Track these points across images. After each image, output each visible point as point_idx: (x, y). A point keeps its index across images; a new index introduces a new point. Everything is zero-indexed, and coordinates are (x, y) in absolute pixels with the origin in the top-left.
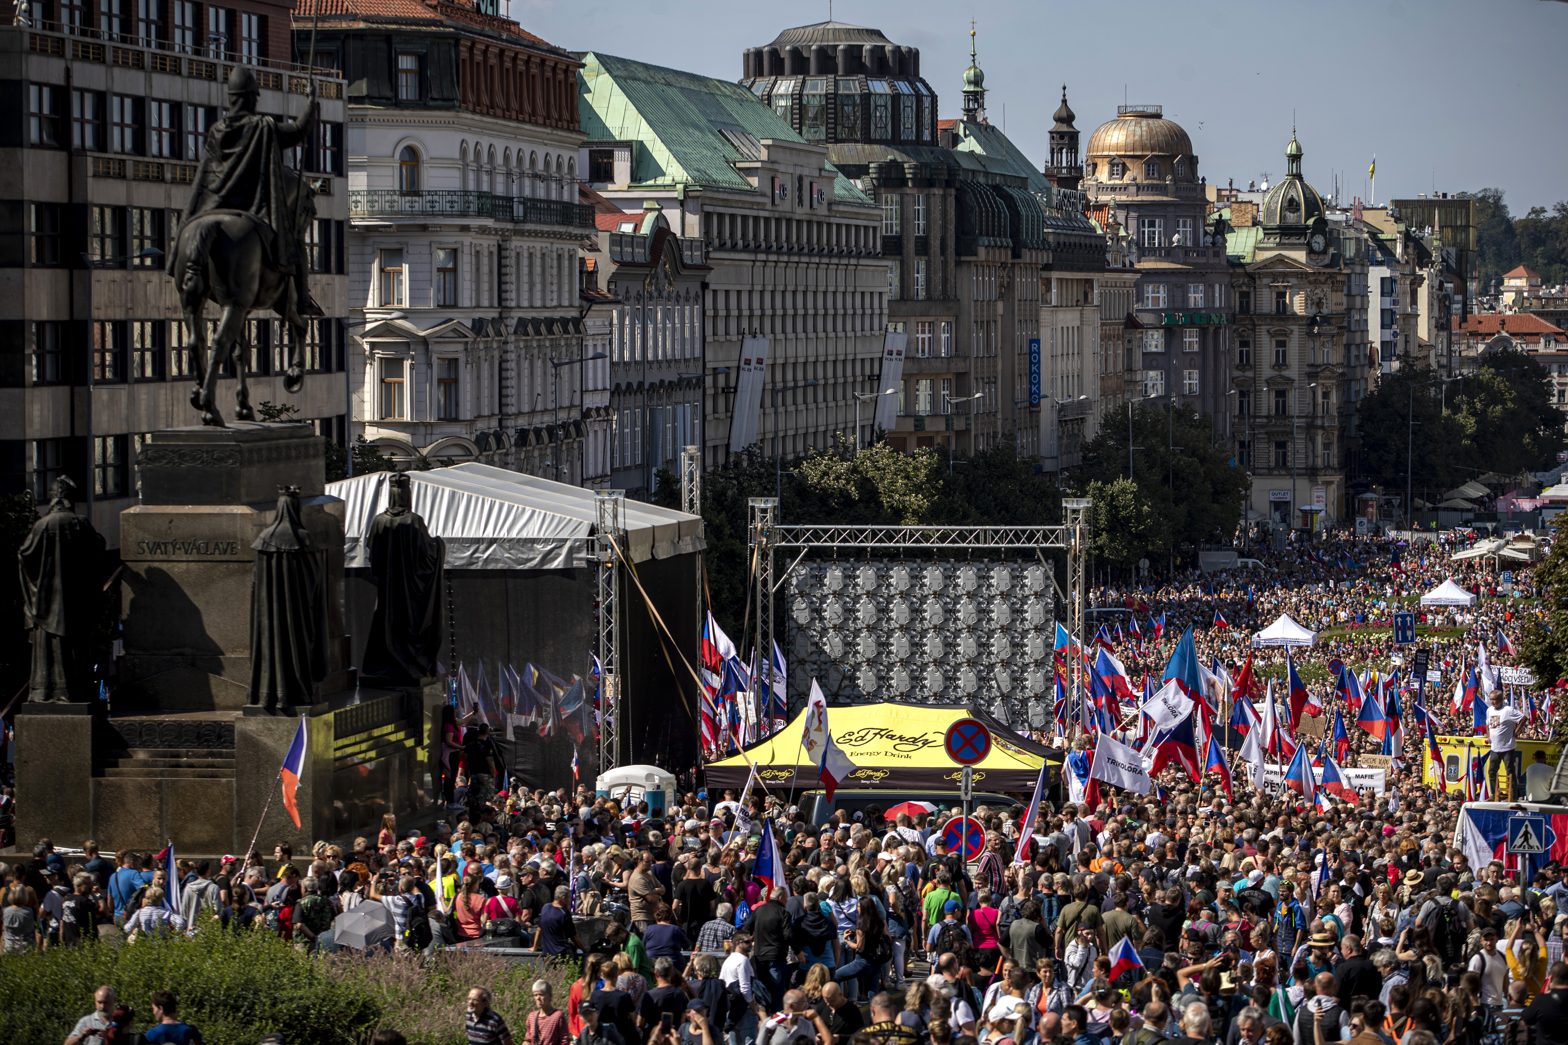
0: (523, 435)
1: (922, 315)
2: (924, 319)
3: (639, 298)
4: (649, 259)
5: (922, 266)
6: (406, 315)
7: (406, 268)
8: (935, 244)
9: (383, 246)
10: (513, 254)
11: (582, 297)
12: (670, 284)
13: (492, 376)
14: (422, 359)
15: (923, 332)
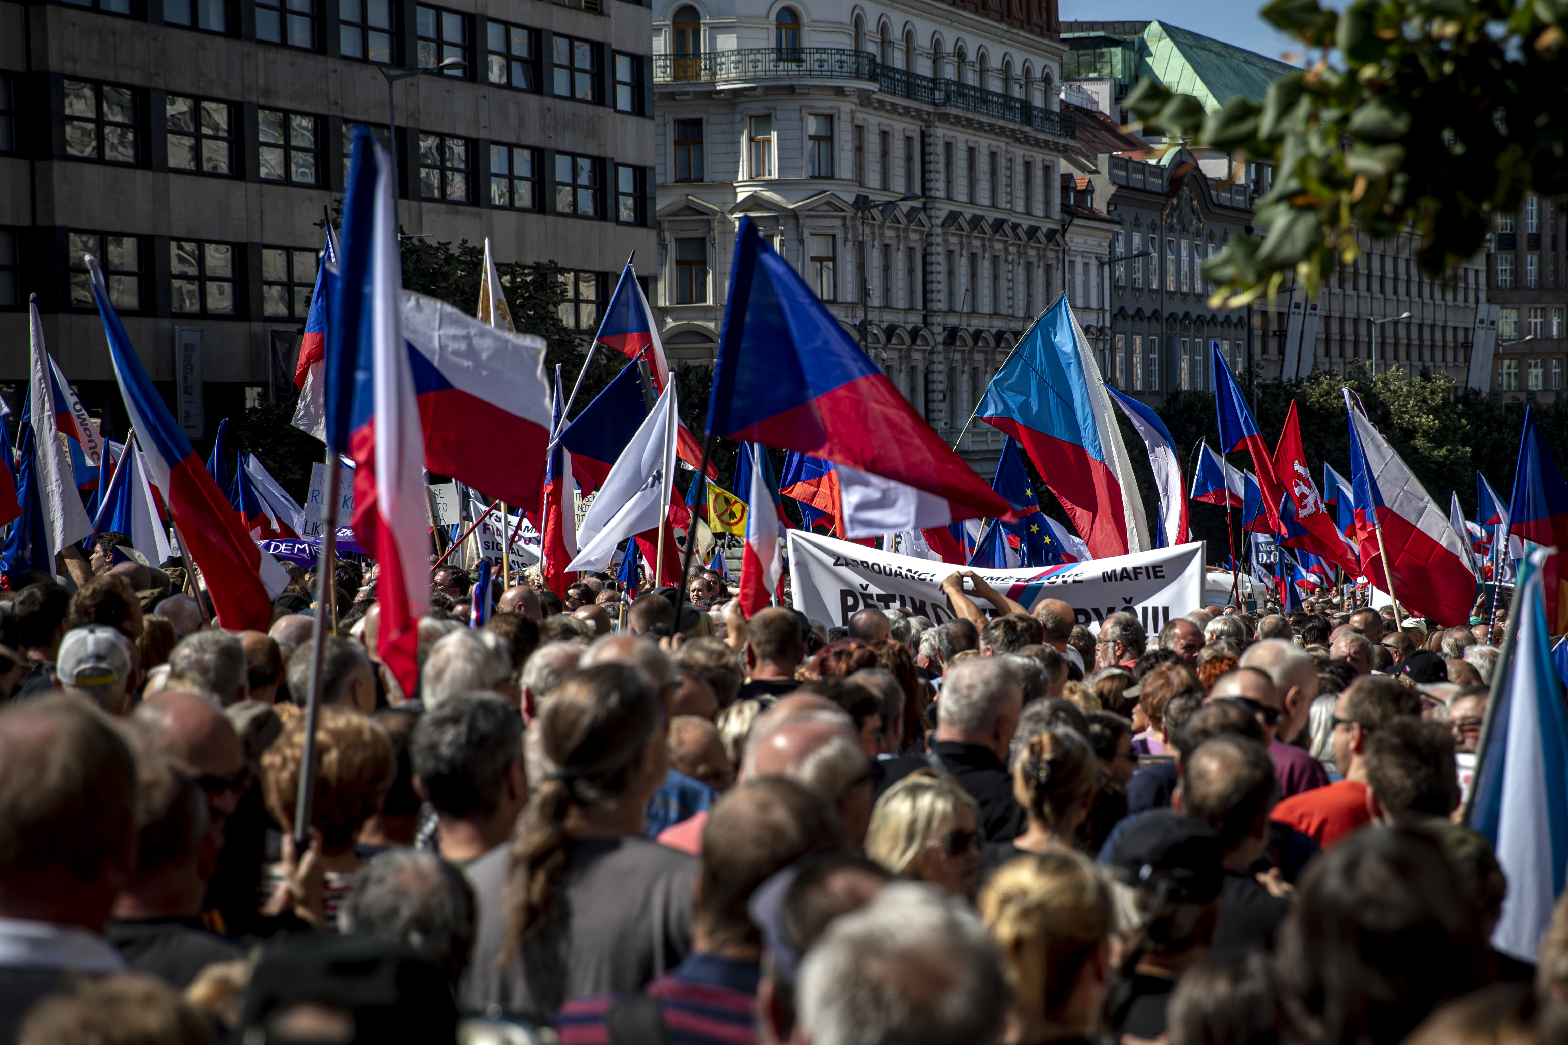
0: (952, 334)
1: (1534, 302)
2: (1536, 306)
3: (1153, 227)
4: (1166, 189)
5: (1535, 259)
6: (770, 185)
7: (774, 135)
8: (1547, 240)
9: (752, 113)
10: (941, 142)
11: (1063, 211)
12: (1199, 220)
13: (911, 271)
14: (793, 235)
15: (1536, 317)
